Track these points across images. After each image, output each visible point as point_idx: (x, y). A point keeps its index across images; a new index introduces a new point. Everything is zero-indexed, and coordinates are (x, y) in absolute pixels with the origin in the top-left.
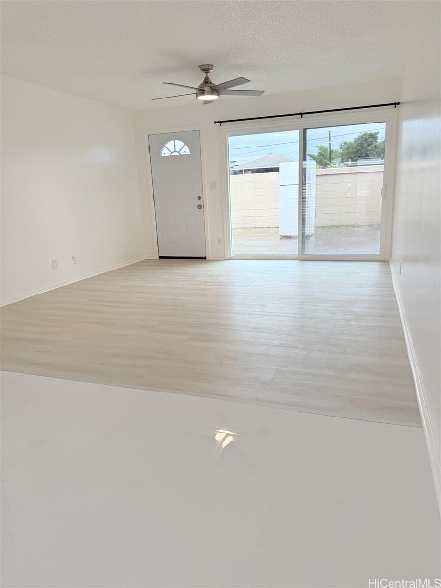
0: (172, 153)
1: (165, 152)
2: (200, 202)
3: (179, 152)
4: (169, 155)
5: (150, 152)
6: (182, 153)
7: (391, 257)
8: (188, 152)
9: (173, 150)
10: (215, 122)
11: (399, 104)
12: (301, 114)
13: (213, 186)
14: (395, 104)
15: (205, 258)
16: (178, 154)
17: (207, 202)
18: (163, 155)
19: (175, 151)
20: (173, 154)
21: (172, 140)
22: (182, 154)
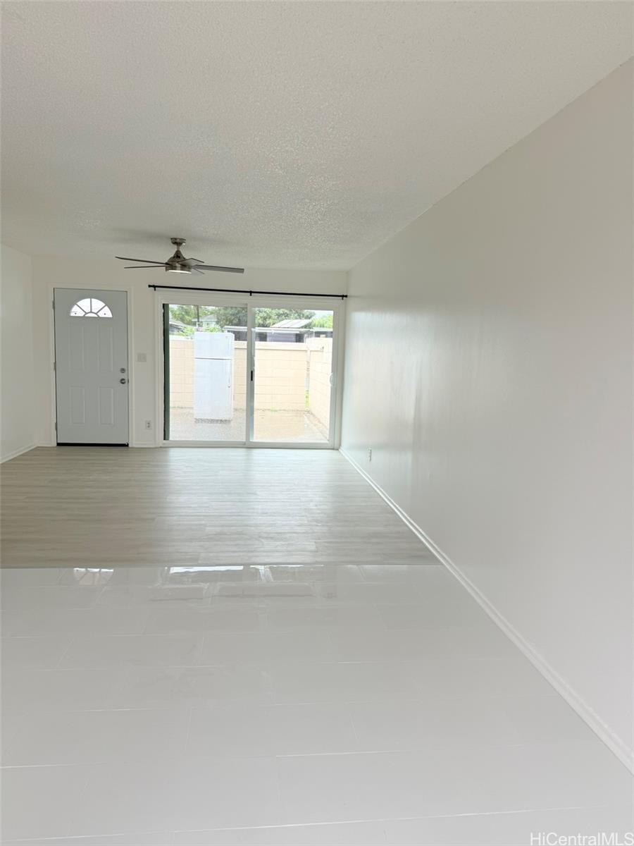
0: (86, 313)
1: (76, 311)
2: (124, 376)
3: (96, 314)
4: (82, 315)
5: (54, 308)
6: (101, 314)
7: (340, 445)
8: (109, 315)
9: (88, 310)
10: (150, 286)
11: (346, 296)
12: (251, 292)
13: (142, 358)
14: (343, 296)
15: (127, 445)
16: (95, 316)
17: (133, 376)
18: (73, 314)
19: (91, 312)
20: (87, 315)
21: (87, 298)
22: (100, 316)
